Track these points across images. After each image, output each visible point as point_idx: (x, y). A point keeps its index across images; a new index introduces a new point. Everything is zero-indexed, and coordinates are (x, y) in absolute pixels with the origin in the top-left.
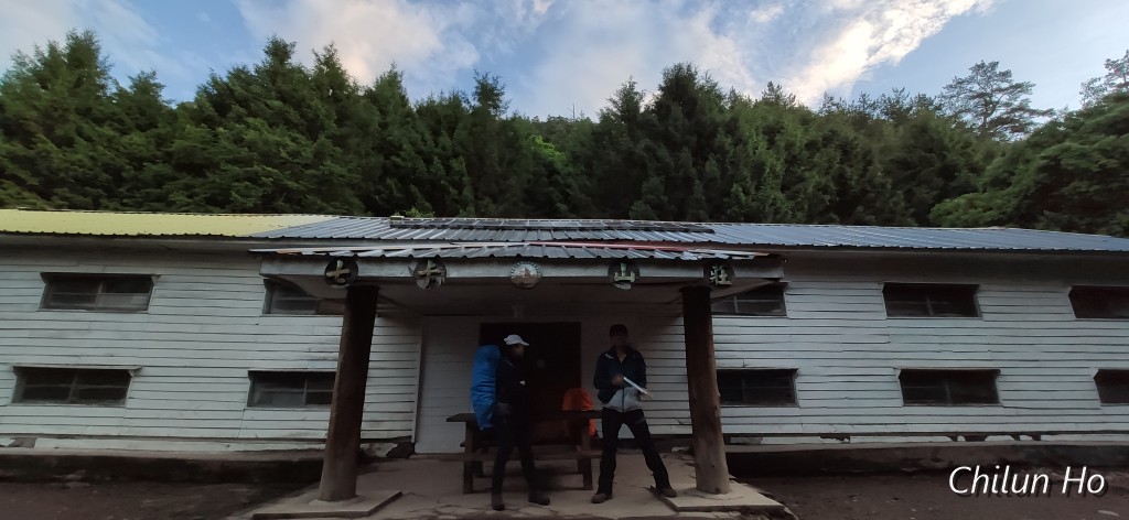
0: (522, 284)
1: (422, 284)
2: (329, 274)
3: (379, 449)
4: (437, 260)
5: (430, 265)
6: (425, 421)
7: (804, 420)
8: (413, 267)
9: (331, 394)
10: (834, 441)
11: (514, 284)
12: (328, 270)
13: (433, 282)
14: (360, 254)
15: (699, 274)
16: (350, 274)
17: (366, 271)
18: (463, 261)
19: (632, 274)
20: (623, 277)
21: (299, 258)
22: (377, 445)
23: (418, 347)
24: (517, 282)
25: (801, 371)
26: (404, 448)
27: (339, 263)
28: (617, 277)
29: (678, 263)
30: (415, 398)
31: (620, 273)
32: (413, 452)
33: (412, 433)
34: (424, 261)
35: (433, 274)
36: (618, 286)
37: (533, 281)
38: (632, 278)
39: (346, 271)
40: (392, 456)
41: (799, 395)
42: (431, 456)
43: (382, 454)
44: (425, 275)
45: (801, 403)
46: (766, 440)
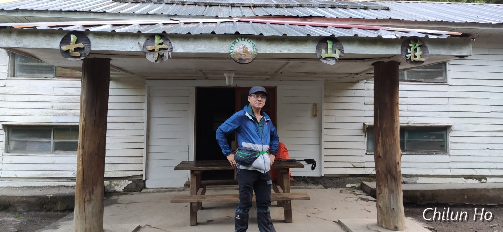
0: (240, 59)
1: (151, 58)
2: (65, 48)
3: (117, 185)
4: (163, 36)
5: (158, 40)
6: (152, 163)
7: (452, 165)
8: (142, 41)
9: (76, 143)
10: (474, 181)
11: (234, 60)
12: (62, 43)
13: (161, 56)
14: (92, 29)
15: (396, 51)
16: (83, 49)
17: (98, 45)
18: (187, 37)
19: (338, 51)
20: (330, 53)
21: (34, 32)
22: (115, 182)
23: (145, 106)
24: (236, 58)
25: (454, 128)
26: (138, 185)
27: (73, 38)
28: (324, 54)
29: (379, 41)
30: (144, 146)
31: (327, 49)
32: (145, 187)
33: (143, 173)
34: (151, 37)
35: (160, 49)
36: (324, 62)
37: (250, 57)
38: (337, 55)
39: (80, 45)
40: (127, 190)
41: (451, 146)
42: (159, 190)
43: (120, 189)
44: (153, 50)
45: (451, 152)
46: (420, 180)
